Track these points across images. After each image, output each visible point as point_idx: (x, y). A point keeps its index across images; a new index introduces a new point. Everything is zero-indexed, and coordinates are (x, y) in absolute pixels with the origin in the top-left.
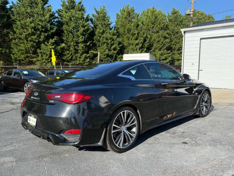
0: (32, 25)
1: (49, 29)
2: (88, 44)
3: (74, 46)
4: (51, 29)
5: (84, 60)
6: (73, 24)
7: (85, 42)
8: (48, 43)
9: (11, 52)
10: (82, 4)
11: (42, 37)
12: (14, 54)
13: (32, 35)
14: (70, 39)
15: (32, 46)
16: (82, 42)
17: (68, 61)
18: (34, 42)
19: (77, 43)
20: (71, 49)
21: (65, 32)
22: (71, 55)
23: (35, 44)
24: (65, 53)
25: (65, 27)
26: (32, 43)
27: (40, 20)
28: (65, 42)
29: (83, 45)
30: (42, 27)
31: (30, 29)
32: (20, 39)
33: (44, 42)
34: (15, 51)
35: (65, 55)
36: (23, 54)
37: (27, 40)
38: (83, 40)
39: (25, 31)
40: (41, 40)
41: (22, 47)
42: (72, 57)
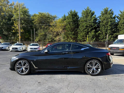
0: (86, 25)
1: (93, 26)
2: (113, 30)
3: (105, 32)
4: (94, 25)
5: (110, 39)
6: (105, 22)
7: (111, 29)
8: (92, 32)
9: (77, 37)
10: (112, 11)
11: (90, 29)
12: (78, 37)
13: (85, 29)
14: (103, 29)
15: (85, 34)
16: (109, 30)
17: (101, 39)
18: (86, 32)
19: (107, 30)
20: (104, 33)
21: (101, 26)
22: (103, 36)
23: (86, 33)
24: (100, 35)
25: (101, 24)
26: (85, 32)
27: (89, 22)
28: (101, 30)
29: (110, 31)
30: (90, 25)
31: (85, 27)
32: (81, 31)
33: (90, 32)
34: (79, 36)
35: (100, 37)
36: (81, 37)
37: (83, 32)
38: (110, 28)
39: (83, 28)
40: (89, 31)
41: (81, 34)
42: (104, 37)
